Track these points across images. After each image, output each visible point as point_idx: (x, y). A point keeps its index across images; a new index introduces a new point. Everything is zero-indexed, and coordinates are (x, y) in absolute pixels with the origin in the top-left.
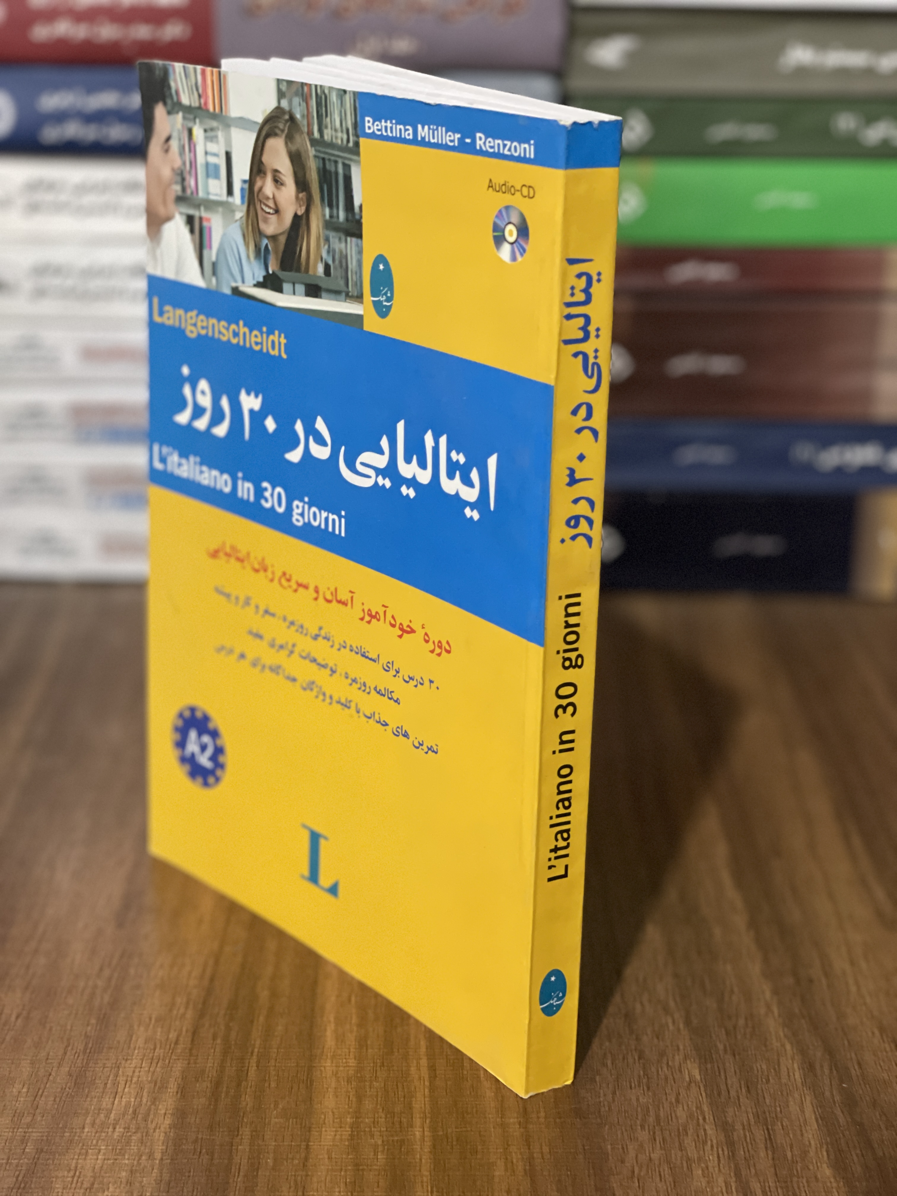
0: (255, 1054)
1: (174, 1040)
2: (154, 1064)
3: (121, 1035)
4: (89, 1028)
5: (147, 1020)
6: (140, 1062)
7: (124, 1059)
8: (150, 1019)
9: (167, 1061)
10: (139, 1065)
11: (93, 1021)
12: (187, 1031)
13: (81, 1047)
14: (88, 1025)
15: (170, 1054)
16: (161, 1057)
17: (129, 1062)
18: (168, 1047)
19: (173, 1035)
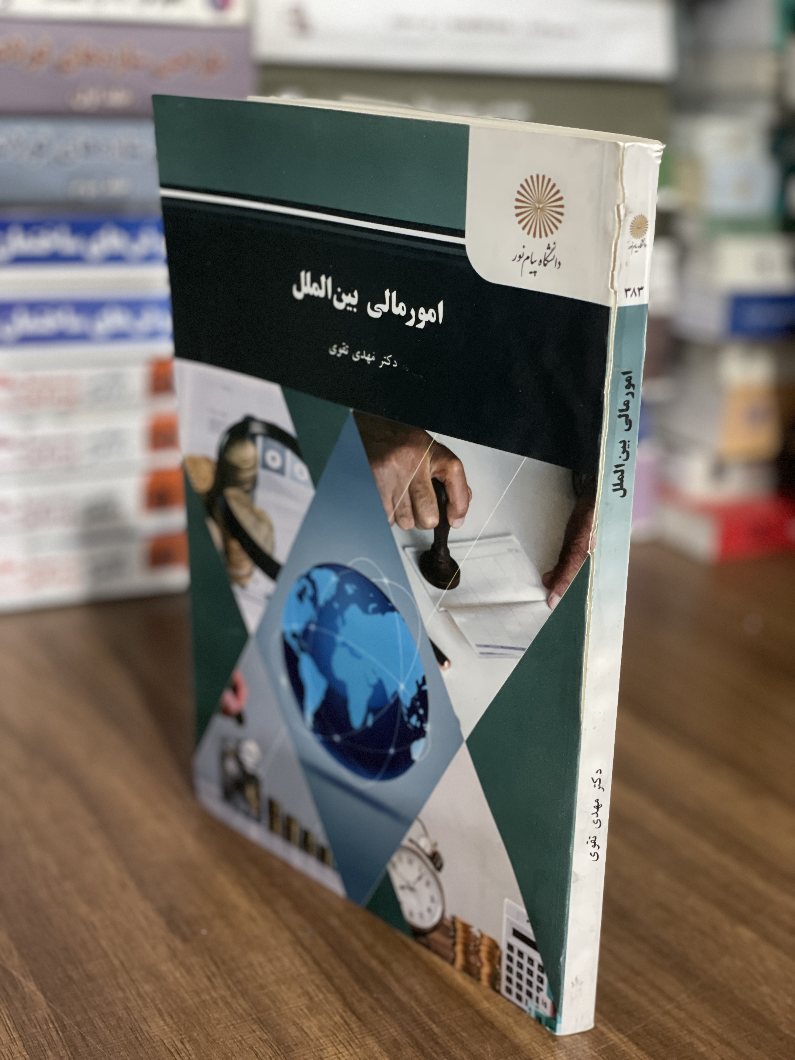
0: (422, 1014)
1: (342, 1021)
2: (349, 1047)
3: (293, 1031)
4: (258, 1033)
5: (301, 1012)
6: (334, 1048)
7: (318, 1050)
8: (302, 1010)
9: (356, 1041)
10: (337, 1052)
11: (255, 1027)
12: (344, 1011)
13: (269, 1051)
14: (254, 1031)
15: (352, 1035)
16: (349, 1040)
17: (325, 1051)
18: (343, 1029)
19: (337, 1018)
